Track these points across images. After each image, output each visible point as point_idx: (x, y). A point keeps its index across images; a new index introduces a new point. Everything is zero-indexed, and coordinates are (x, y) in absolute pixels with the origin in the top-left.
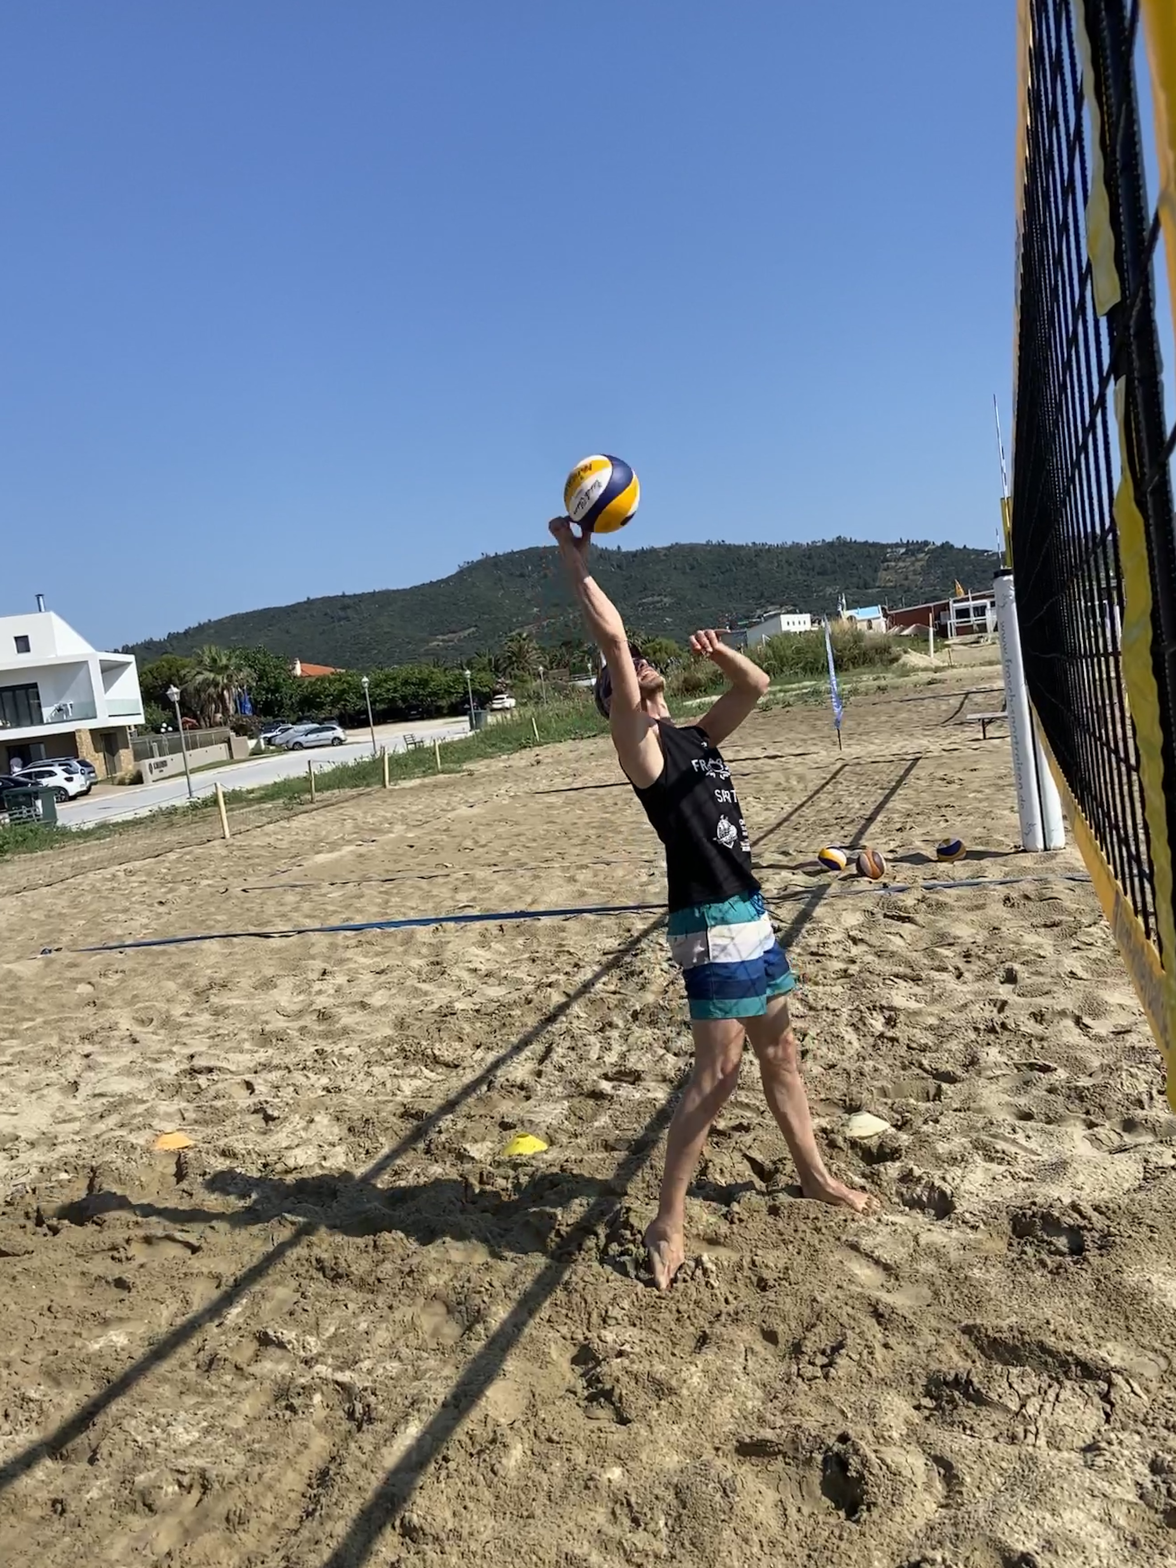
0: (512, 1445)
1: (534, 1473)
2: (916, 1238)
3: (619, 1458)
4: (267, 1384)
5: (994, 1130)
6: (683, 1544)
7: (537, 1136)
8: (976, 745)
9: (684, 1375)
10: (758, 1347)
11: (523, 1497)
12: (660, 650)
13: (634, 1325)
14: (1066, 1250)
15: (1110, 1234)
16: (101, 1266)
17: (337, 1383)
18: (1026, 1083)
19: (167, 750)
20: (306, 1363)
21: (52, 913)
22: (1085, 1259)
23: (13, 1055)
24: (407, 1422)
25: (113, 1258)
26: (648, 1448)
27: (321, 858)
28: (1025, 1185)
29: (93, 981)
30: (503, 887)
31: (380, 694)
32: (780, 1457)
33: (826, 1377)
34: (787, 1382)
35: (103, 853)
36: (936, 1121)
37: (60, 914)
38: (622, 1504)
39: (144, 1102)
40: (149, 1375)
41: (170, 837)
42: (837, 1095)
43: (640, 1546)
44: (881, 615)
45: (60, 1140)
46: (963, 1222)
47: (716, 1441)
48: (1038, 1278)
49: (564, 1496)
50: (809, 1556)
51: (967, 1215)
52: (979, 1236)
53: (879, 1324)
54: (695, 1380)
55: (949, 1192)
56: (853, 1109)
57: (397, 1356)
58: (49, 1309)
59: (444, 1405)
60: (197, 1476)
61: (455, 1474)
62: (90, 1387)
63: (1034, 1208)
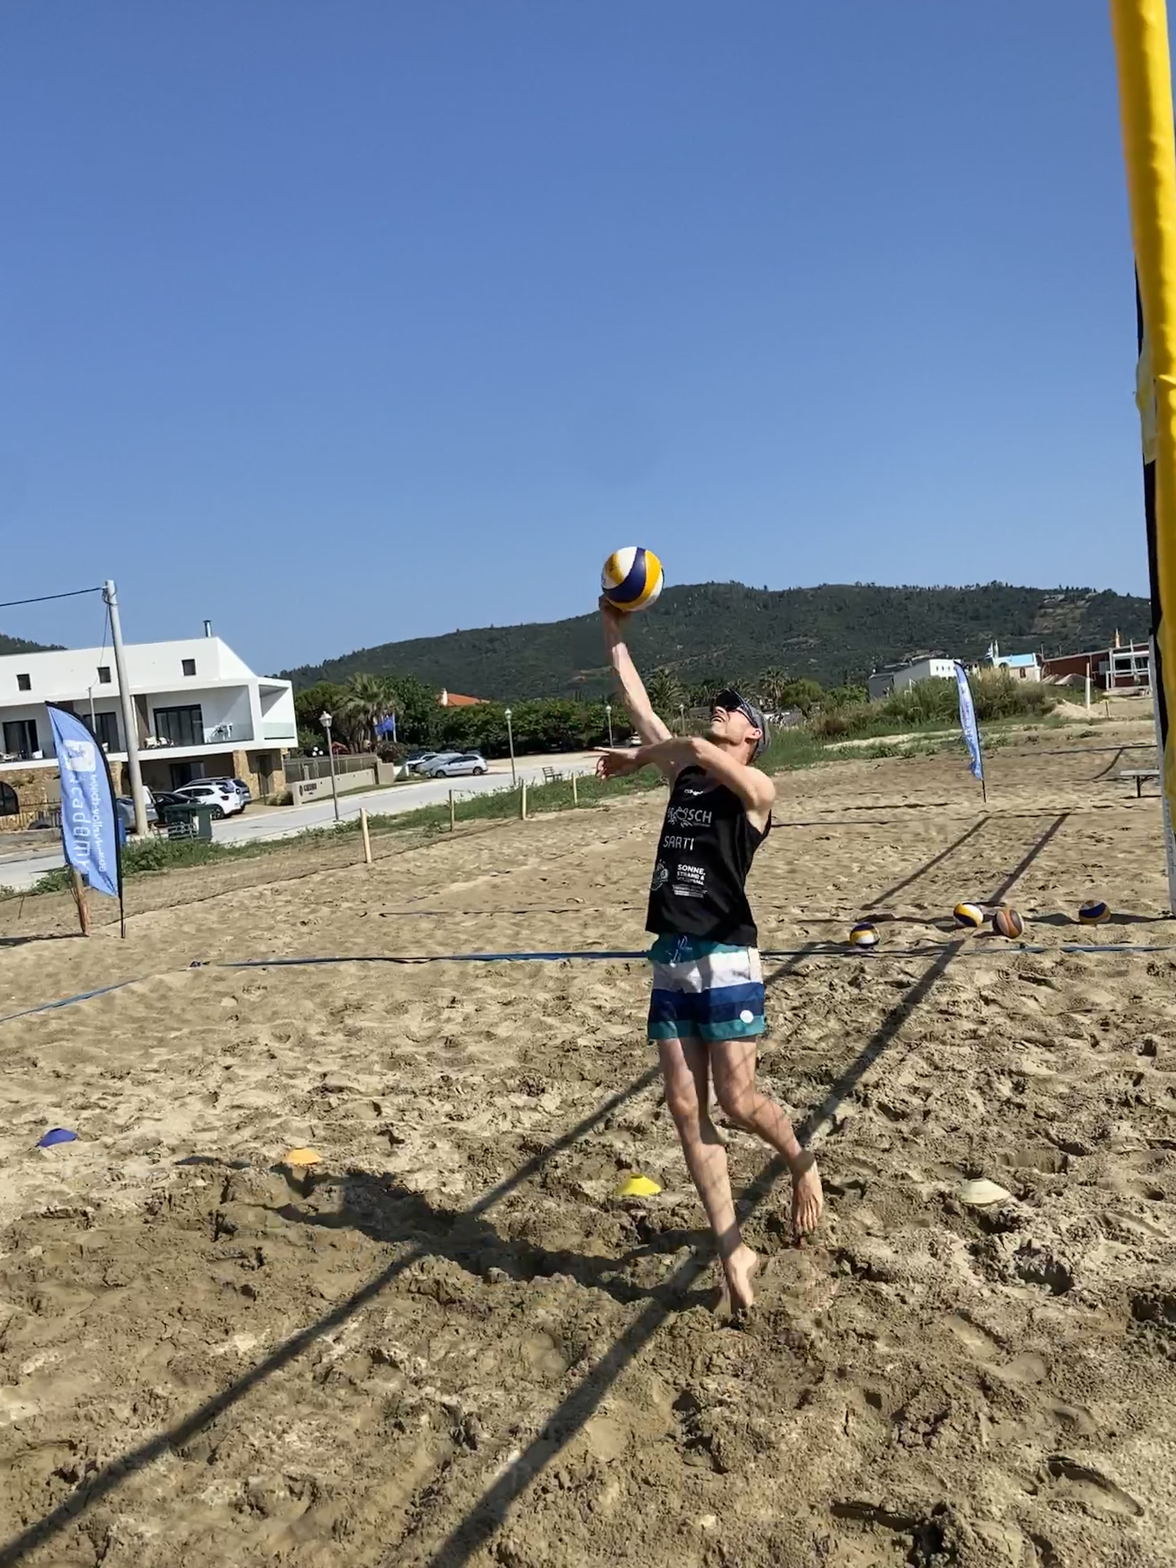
0: (609, 1483)
1: (631, 1513)
2: (1030, 1312)
4: (379, 1401)
5: (1120, 1206)
7: (651, 1178)
8: (1129, 803)
9: (784, 1430)
10: (859, 1409)
11: (617, 1536)
12: (803, 691)
13: (737, 1376)
16: (229, 1272)
17: (444, 1405)
18: (1159, 1161)
19: (317, 773)
20: (416, 1383)
21: (203, 928)
23: (161, 1063)
24: (508, 1449)
25: (242, 1266)
26: (743, 1499)
27: (456, 887)
28: (1149, 1267)
29: (237, 995)
30: (631, 926)
31: (522, 727)
33: (928, 1445)
34: (888, 1447)
35: (252, 871)
36: (1060, 1194)
37: (210, 929)
38: (714, 1552)
39: (278, 1116)
40: (268, 1379)
41: (315, 859)
42: (958, 1159)
44: (1035, 663)
45: (199, 1147)
46: (1081, 1299)
47: (812, 1499)
48: (1155, 1363)
49: (658, 1537)
51: (1085, 1293)
52: (1097, 1315)
53: (986, 1396)
54: (794, 1435)
55: (1067, 1267)
56: (973, 1174)
57: (502, 1385)
58: (179, 1311)
59: (545, 1436)
60: (307, 1484)
61: (553, 1506)
62: (213, 1389)
63: (1157, 1292)
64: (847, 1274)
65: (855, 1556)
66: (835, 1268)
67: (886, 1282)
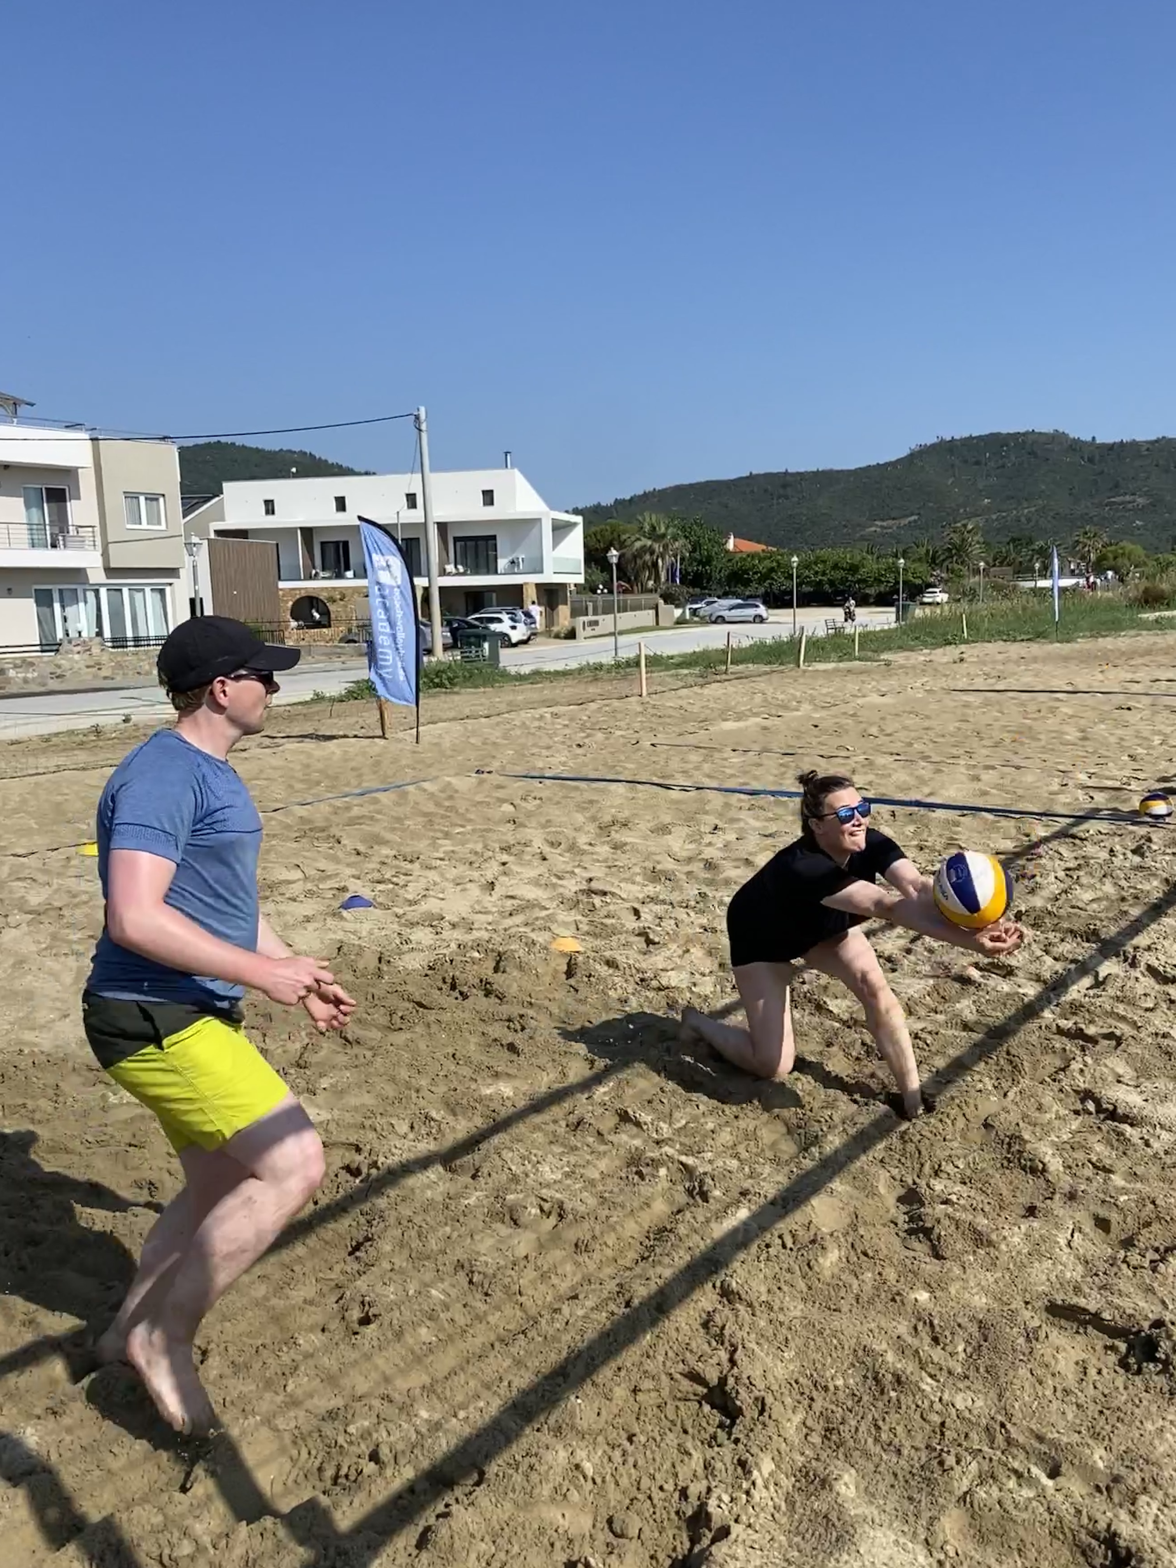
0: (830, 1247)
1: (847, 1277)
3: (929, 1285)
4: (622, 1151)
6: (978, 1370)
9: (1005, 1233)
10: (1086, 1229)
11: (833, 1293)
13: (965, 1183)
16: (497, 1030)
17: (682, 1163)
19: (600, 610)
20: (657, 1143)
21: (488, 741)
23: (446, 853)
24: (738, 1207)
25: (509, 1027)
26: (958, 1284)
27: (727, 725)
29: (515, 803)
31: (807, 577)
33: (1154, 1270)
34: (1111, 1265)
35: (535, 696)
37: (494, 743)
38: (925, 1323)
39: (546, 909)
40: (527, 1121)
41: (593, 689)
43: (936, 1360)
45: (476, 926)
47: (1028, 1295)
49: (871, 1302)
50: (1101, 1412)
54: (1016, 1240)
57: (736, 1156)
58: (454, 1055)
59: (773, 1203)
60: (556, 1206)
61: (774, 1259)
62: (479, 1122)
64: (1090, 1113)
65: (1065, 1349)
66: (1079, 1106)
67: (1132, 1125)
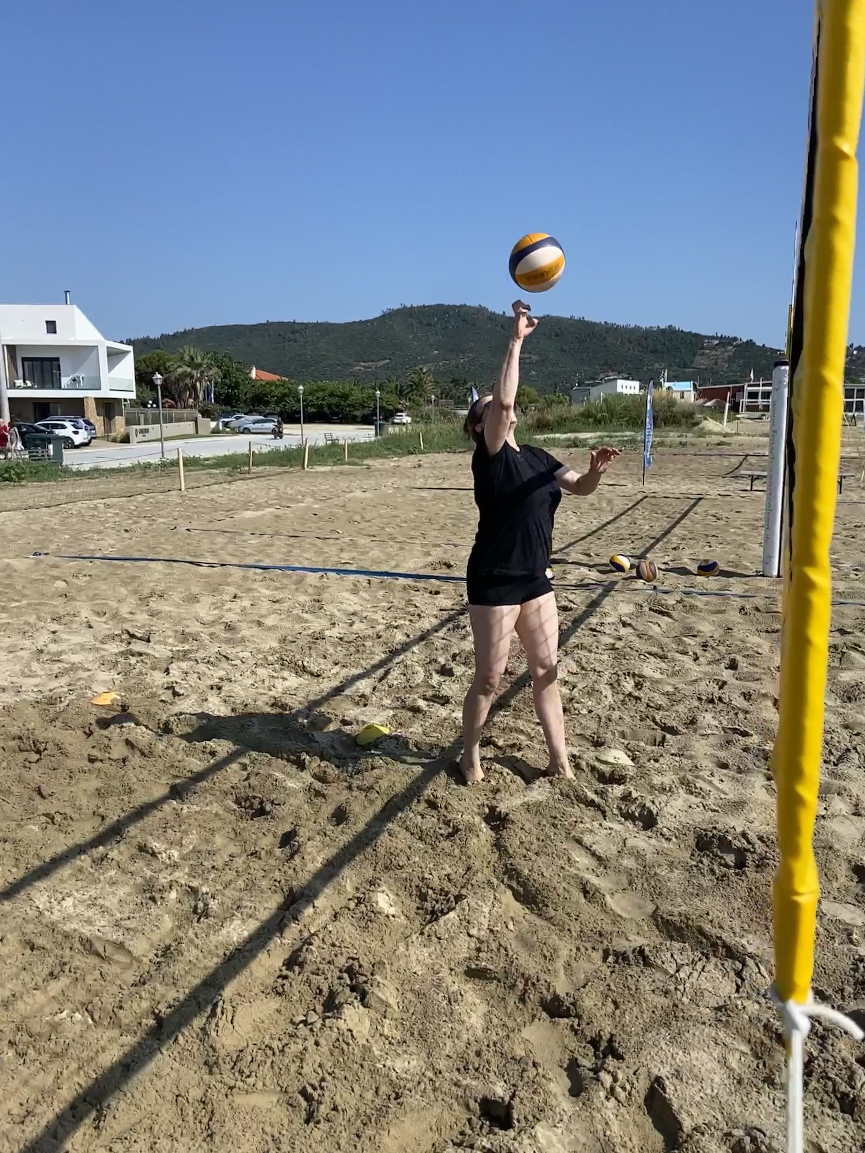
2: (624, 841)
4: (139, 880)
5: (697, 772)
8: (743, 494)
14: (732, 864)
15: (766, 858)
17: (188, 886)
18: (729, 742)
19: (149, 421)
21: (47, 527)
22: (744, 872)
24: (233, 920)
27: (248, 514)
28: (712, 814)
29: (67, 579)
30: (376, 553)
31: (311, 401)
32: (495, 982)
35: (91, 489)
36: (657, 761)
37: (52, 529)
39: (89, 670)
41: (142, 485)
42: (588, 732)
44: (692, 389)
45: (24, 689)
46: (661, 834)
47: (452, 963)
48: (706, 881)
51: (665, 830)
52: (671, 845)
53: (585, 897)
55: (655, 812)
56: (598, 744)
63: (715, 832)
